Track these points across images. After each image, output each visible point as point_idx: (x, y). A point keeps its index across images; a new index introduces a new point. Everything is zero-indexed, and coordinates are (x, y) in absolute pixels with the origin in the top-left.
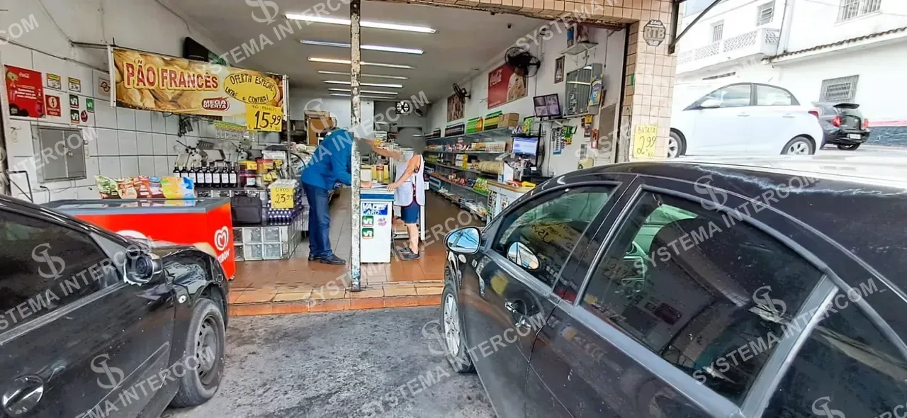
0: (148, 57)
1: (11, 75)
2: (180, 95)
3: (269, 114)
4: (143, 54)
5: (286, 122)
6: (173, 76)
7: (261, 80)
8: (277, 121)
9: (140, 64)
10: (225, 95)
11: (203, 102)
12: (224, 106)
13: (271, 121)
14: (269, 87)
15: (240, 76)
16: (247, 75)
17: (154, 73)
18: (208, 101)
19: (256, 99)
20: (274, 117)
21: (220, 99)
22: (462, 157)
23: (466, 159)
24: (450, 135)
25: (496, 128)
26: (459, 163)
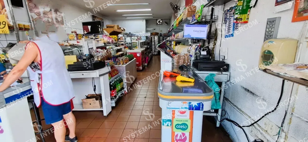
5: (13, 27)
8: (2, 26)
22: (173, 43)
23: (175, 44)
24: (171, 31)
25: (182, 21)
26: (172, 46)
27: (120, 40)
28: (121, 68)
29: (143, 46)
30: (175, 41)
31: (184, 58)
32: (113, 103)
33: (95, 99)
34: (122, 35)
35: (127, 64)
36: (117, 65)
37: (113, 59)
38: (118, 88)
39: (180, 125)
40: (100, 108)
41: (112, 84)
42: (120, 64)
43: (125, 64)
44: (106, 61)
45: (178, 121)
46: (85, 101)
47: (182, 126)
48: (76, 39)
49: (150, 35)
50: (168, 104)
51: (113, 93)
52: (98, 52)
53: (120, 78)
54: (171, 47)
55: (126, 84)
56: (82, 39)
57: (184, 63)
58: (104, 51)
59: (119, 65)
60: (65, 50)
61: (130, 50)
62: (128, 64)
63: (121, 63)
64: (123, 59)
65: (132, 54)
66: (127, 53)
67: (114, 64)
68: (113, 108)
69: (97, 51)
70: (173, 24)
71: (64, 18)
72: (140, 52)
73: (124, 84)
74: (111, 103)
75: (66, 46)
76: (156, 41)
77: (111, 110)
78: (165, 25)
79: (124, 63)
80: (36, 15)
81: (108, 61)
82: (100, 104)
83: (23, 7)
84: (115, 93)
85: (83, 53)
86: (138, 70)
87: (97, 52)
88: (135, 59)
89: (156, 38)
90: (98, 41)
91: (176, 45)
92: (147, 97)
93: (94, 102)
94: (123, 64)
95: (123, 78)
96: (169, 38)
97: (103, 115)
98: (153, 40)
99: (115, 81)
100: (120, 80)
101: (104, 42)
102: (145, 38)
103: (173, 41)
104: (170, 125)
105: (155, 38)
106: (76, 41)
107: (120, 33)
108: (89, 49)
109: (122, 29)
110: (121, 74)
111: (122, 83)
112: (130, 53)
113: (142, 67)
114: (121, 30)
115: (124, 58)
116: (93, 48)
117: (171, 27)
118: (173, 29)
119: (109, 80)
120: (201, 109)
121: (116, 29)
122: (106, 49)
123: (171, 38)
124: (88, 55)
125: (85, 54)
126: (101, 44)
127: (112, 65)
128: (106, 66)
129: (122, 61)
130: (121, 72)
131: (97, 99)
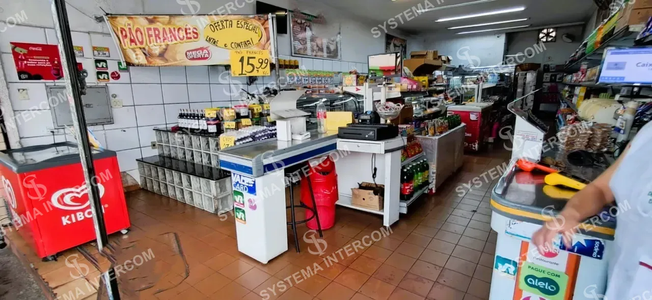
0: (135, 19)
1: (18, 50)
2: (166, 49)
3: (254, 58)
4: (129, 17)
5: (275, 65)
6: (157, 32)
7: (243, 23)
8: (264, 65)
9: (129, 27)
10: (205, 44)
11: (186, 54)
12: (206, 56)
13: (257, 65)
14: (253, 29)
15: (220, 23)
16: (226, 21)
17: (141, 34)
18: (191, 52)
19: (239, 45)
20: (261, 61)
21: (202, 49)
22: (578, 91)
23: (583, 94)
24: (577, 60)
25: (612, 35)
26: (574, 100)
27: (437, 83)
28: (429, 142)
29: (488, 96)
30: (587, 86)
31: (591, 134)
32: (404, 207)
33: (372, 191)
34: (443, 72)
35: (442, 135)
36: (421, 134)
37: (414, 123)
38: (416, 181)
39: (537, 280)
40: (378, 209)
41: (405, 170)
42: (428, 134)
43: (438, 134)
44: (400, 126)
45: (533, 268)
46: (357, 192)
47: (544, 284)
48: (355, 85)
49: (514, 69)
50: (508, 223)
51: (407, 187)
52: (388, 109)
53: (424, 161)
54: (572, 101)
55: (435, 175)
56: (364, 84)
57: (589, 145)
58: (398, 107)
59: (426, 135)
60: (335, 100)
61: (457, 104)
62: (444, 134)
63: (431, 132)
64: (434, 125)
65: (457, 115)
66: (448, 112)
67: (415, 133)
68: (401, 215)
69: (387, 107)
70: (585, 42)
71: (339, 46)
72: (479, 109)
73: (432, 175)
74: (400, 207)
75: (338, 93)
76: (528, 86)
77: (398, 219)
78: (564, 41)
79: (437, 131)
80: (300, 44)
81: (405, 126)
82: (380, 203)
83: (286, 33)
84: (409, 189)
85: (363, 107)
86: (468, 151)
87: (386, 109)
88: (463, 124)
89: (530, 77)
90: (390, 88)
91: (587, 97)
92: (478, 212)
93: (371, 197)
94: (434, 135)
95: (429, 163)
96: (569, 77)
97: (383, 224)
98: (520, 82)
99: (413, 166)
100: (423, 165)
101: (401, 90)
102: (496, 79)
103: (580, 86)
104: (513, 274)
105: (525, 78)
106: (355, 87)
107: (438, 68)
108: (374, 102)
109: (444, 58)
110: (426, 154)
111: (427, 171)
112: (453, 113)
113: (478, 144)
114: (442, 60)
115: (438, 121)
116: (380, 101)
117: (580, 49)
118: (583, 54)
119: (402, 162)
120: (595, 254)
121: (430, 59)
122: (403, 102)
123: (575, 78)
124: (372, 112)
125: (367, 110)
126: (396, 93)
127: (411, 133)
128: (399, 135)
129: (433, 127)
130: (428, 151)
131: (376, 193)
